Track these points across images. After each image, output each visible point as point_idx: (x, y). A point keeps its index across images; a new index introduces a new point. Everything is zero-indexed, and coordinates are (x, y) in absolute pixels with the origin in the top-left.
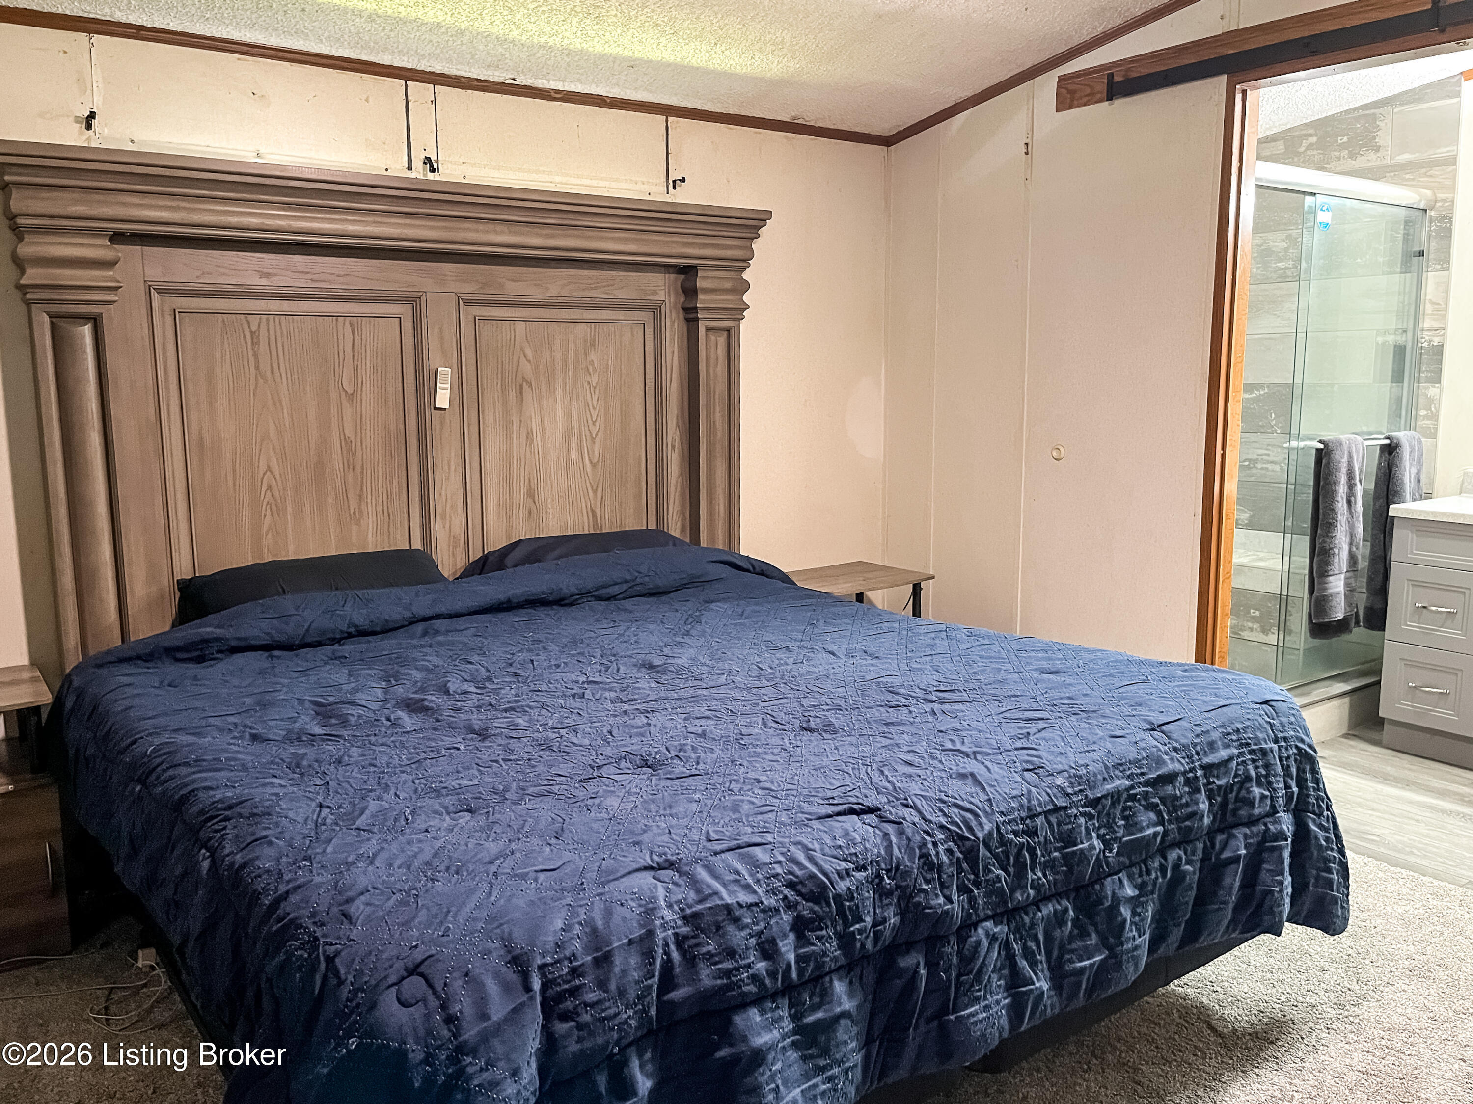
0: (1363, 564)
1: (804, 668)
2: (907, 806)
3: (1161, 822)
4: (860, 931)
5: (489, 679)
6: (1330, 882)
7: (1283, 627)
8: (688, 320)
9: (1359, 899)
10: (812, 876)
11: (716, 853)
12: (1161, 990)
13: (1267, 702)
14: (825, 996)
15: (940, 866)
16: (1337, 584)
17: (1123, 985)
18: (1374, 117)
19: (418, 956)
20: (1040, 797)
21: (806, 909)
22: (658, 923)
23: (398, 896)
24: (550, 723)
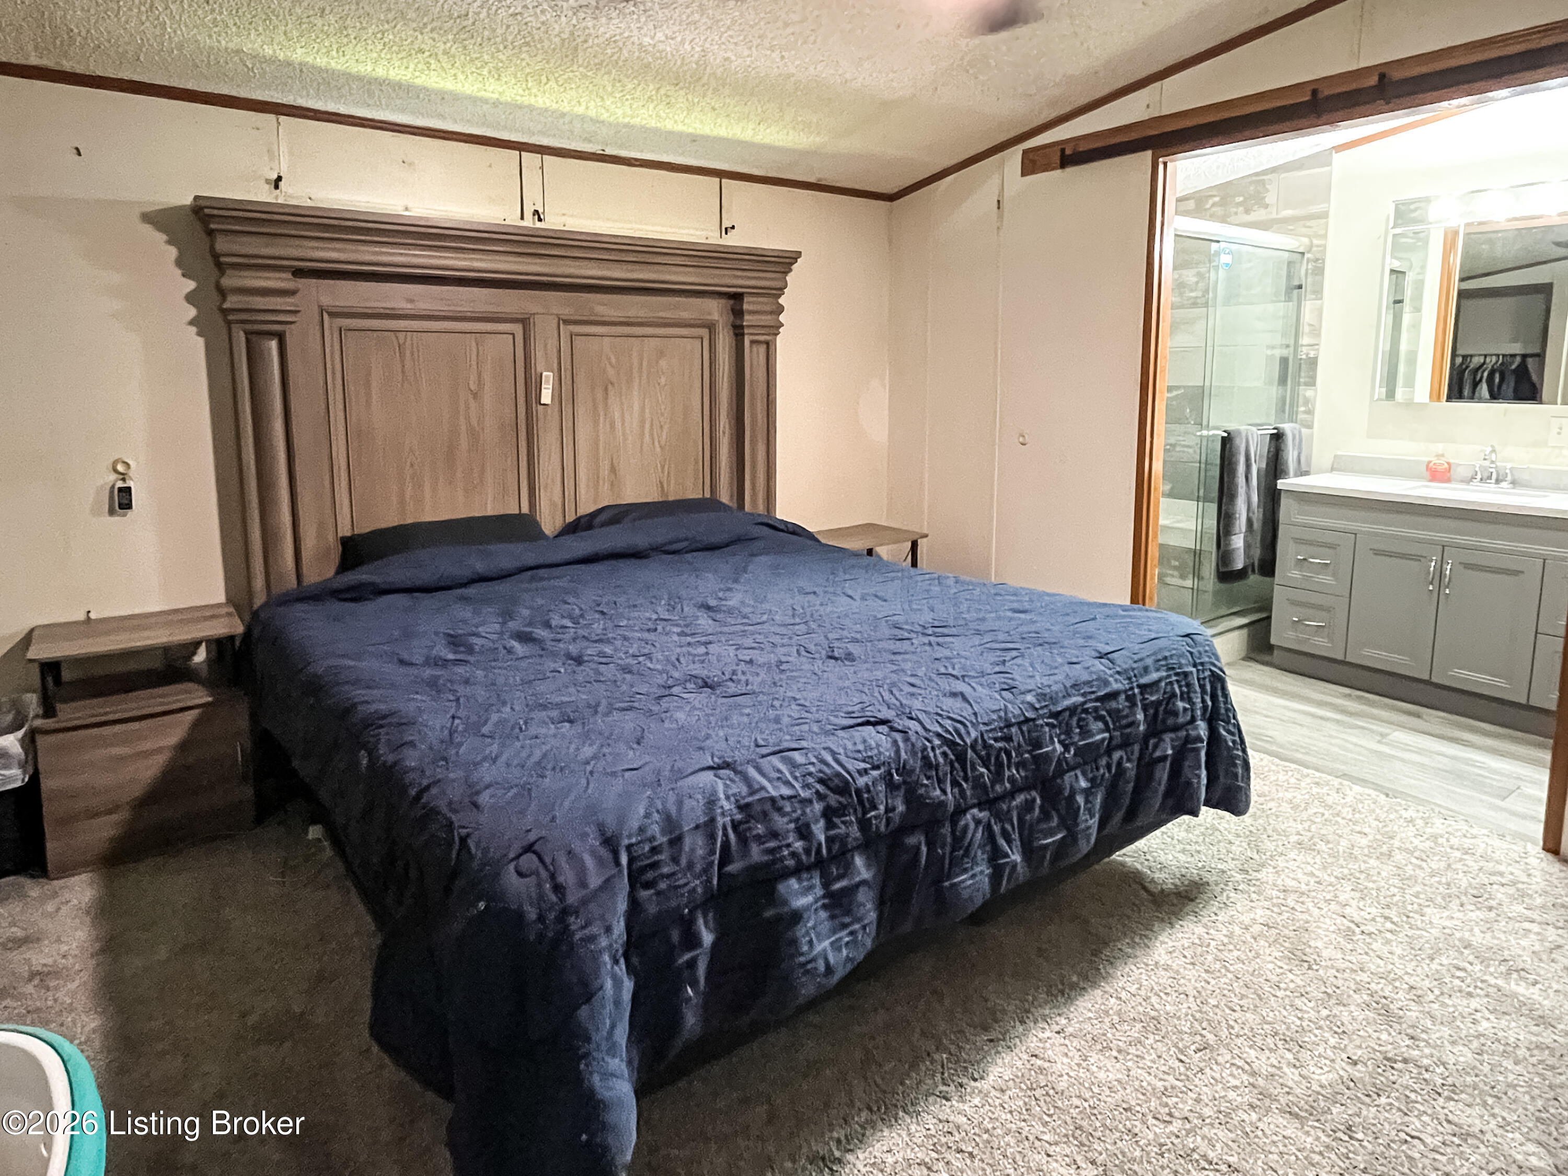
0: (1257, 525)
1: (829, 609)
2: (912, 718)
3: (1107, 729)
4: (876, 817)
5: (582, 616)
6: (1236, 775)
7: (1197, 573)
8: (736, 335)
9: (1258, 787)
10: (838, 775)
11: (763, 756)
12: (1107, 860)
13: (1188, 635)
14: (847, 868)
15: (938, 765)
16: (1238, 542)
17: (1079, 856)
18: (1263, 183)
19: (532, 837)
20: (1014, 711)
21: (833, 799)
22: (719, 811)
23: (515, 790)
24: (631, 651)
